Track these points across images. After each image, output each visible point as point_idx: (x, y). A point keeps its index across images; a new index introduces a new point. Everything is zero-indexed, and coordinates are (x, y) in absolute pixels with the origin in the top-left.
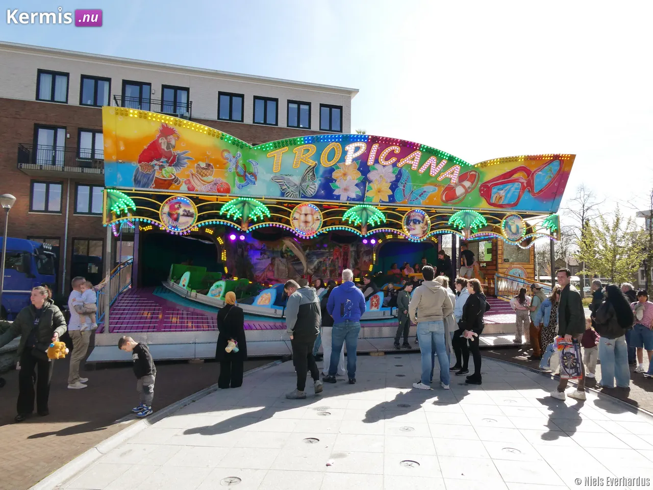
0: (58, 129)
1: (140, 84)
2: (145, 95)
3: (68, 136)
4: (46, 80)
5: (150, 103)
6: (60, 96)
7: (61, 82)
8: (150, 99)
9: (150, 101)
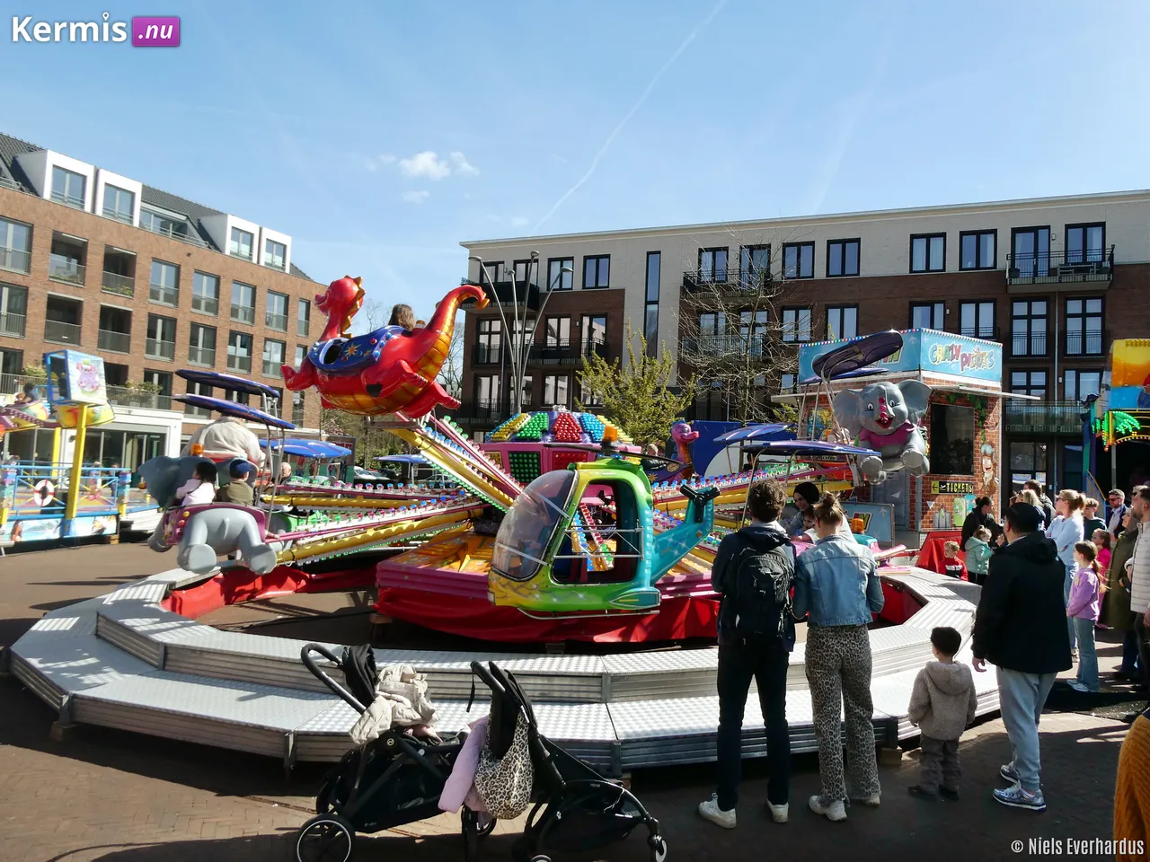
0: (936, 305)
1: (1035, 230)
2: (1042, 247)
3: (948, 311)
4: (920, 245)
5: (1049, 257)
6: (936, 264)
7: (936, 244)
8: (1049, 252)
9: (1049, 254)
